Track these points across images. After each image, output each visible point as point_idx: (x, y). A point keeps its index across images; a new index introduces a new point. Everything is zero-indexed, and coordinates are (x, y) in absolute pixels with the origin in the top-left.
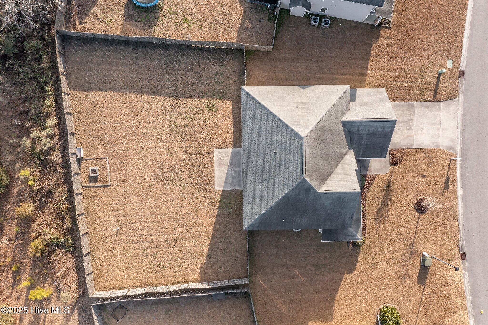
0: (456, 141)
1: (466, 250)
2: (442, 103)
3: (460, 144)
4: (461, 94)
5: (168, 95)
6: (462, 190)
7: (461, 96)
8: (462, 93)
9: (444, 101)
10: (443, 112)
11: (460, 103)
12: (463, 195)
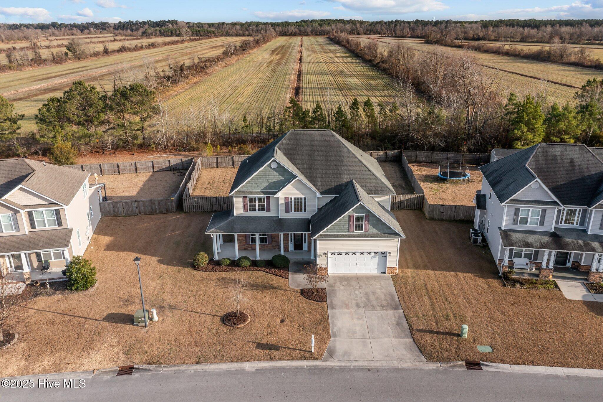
0: (345, 358)
1: (136, 375)
2: (411, 340)
3: (341, 366)
4: (436, 365)
6: (254, 370)
7: (432, 366)
8: (437, 367)
9: (415, 343)
10: (395, 341)
11: (417, 364)
12: (244, 370)
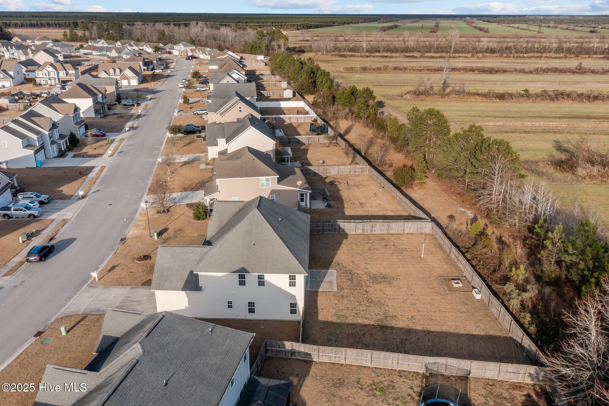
0: (84, 291)
2: (80, 313)
3: (81, 290)
5: (392, 328)
8: (51, 320)
9: (76, 315)
10: (84, 308)
11: (60, 314)
12: (101, 264)
